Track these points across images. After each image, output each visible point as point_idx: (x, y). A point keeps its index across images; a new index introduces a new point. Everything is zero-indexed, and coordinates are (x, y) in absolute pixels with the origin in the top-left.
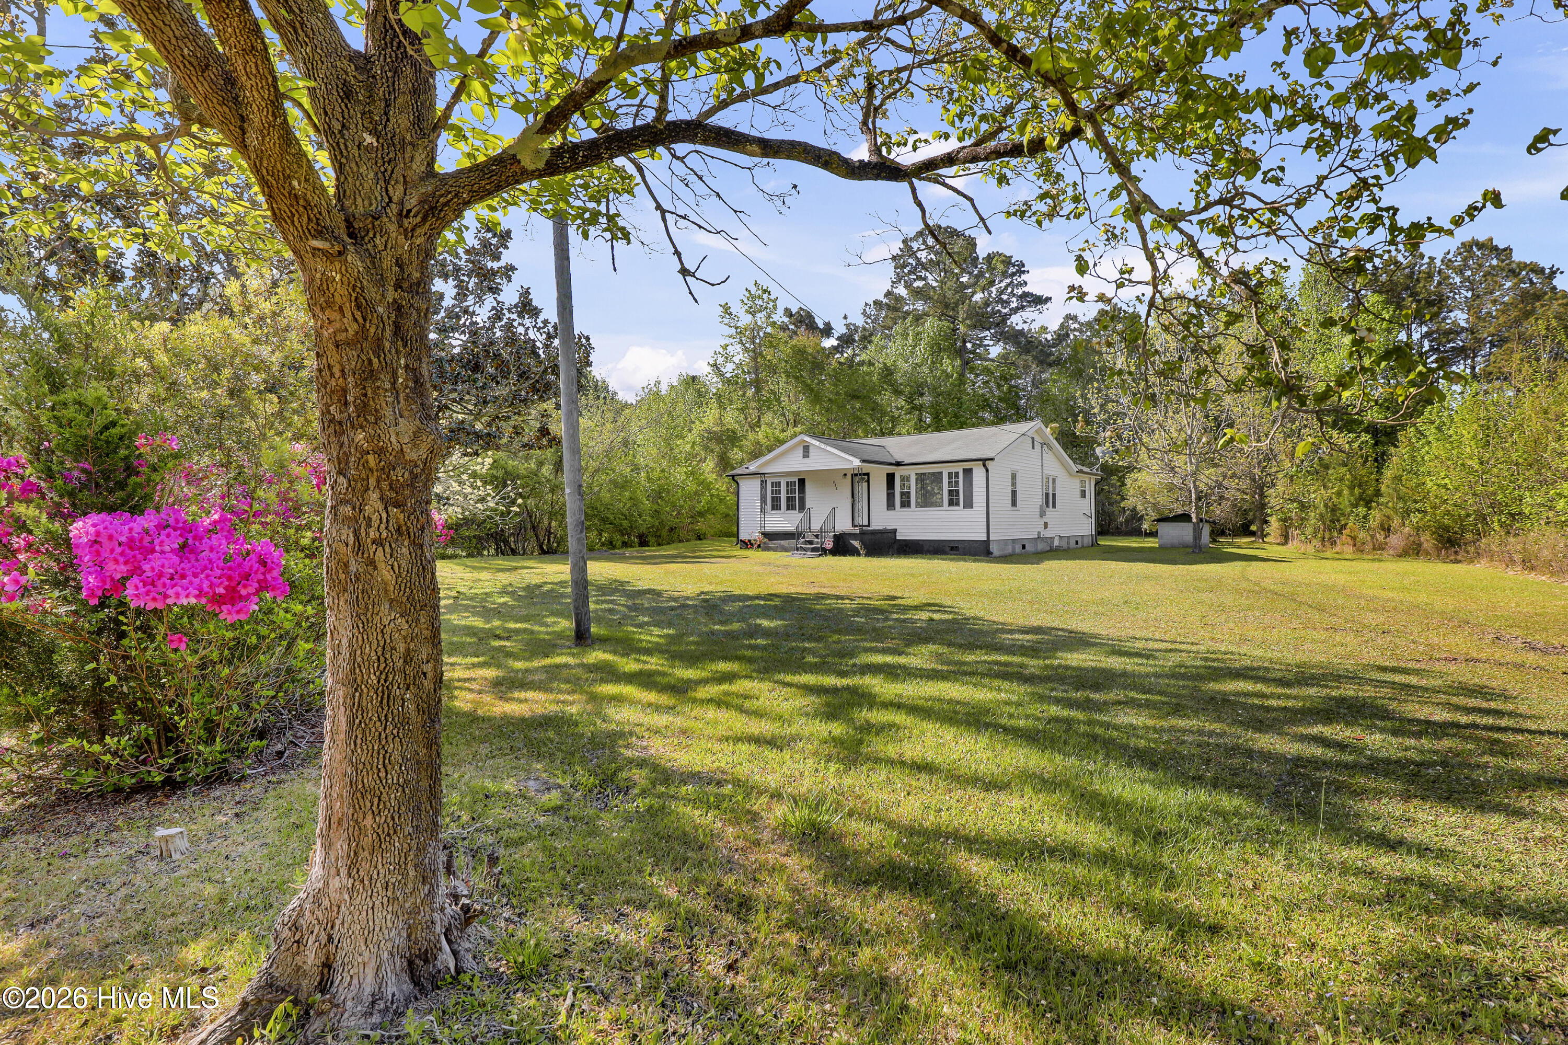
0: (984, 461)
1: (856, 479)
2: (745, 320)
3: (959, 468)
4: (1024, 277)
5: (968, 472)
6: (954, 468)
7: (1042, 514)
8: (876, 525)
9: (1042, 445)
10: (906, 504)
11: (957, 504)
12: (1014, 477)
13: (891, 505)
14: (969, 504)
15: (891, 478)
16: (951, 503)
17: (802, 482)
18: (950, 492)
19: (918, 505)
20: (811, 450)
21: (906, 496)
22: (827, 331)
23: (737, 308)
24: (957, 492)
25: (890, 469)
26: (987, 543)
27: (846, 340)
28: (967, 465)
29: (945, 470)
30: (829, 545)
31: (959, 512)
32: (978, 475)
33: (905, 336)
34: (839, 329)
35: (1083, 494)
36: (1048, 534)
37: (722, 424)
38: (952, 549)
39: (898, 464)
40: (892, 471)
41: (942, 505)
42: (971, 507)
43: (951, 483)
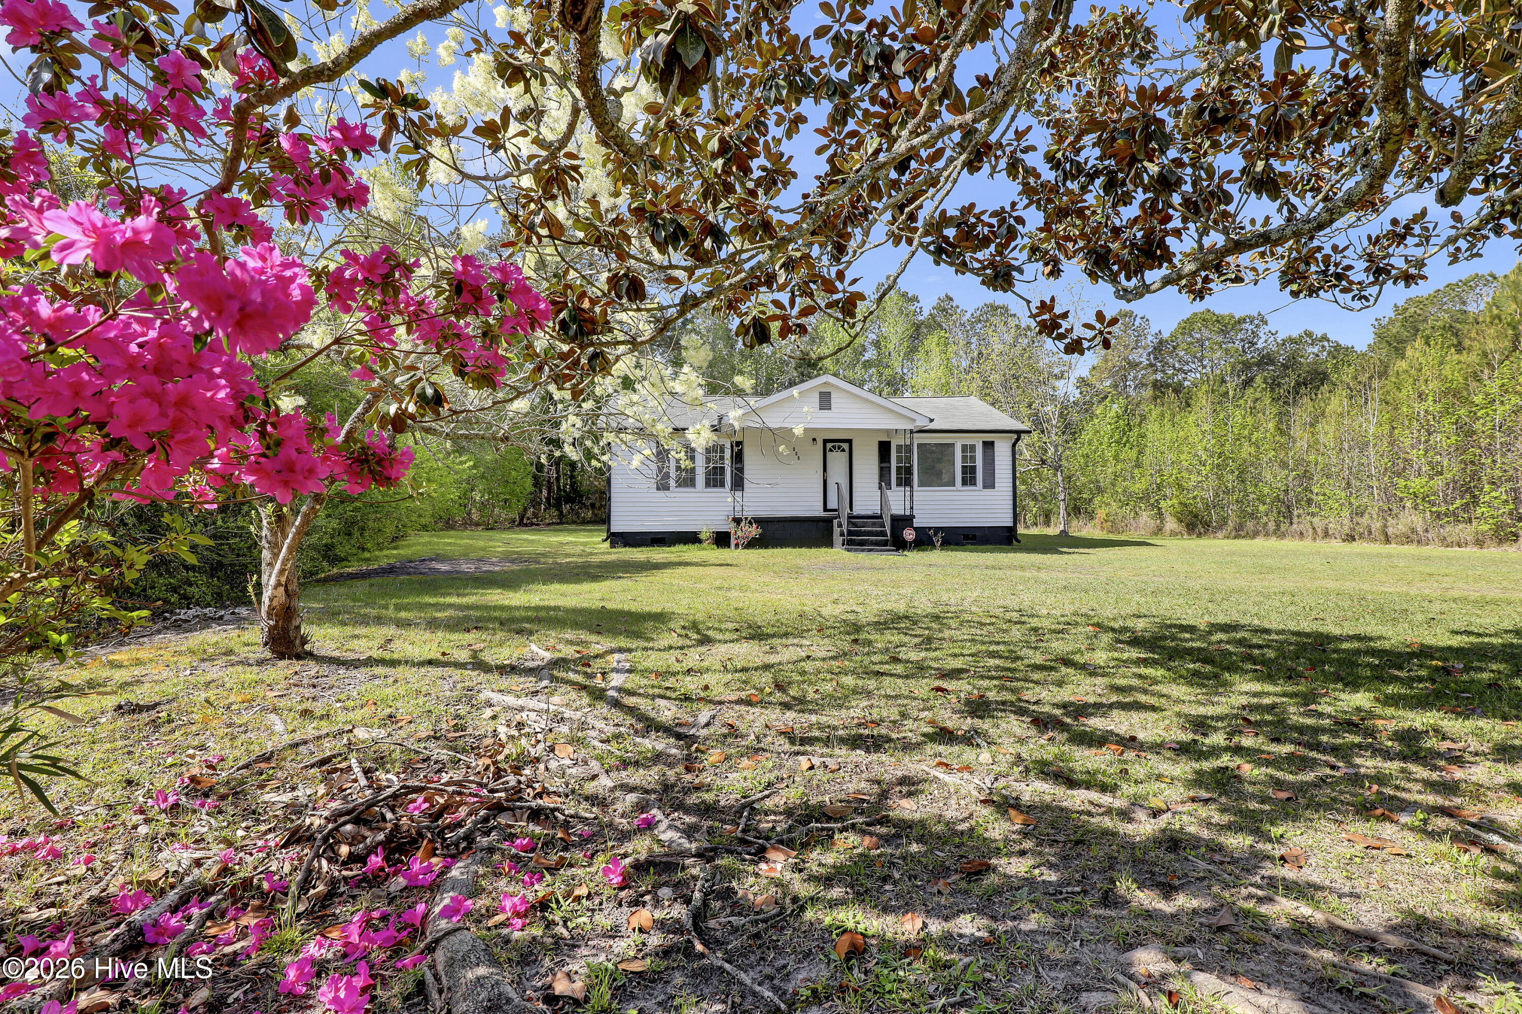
0: (1020, 433)
3: (977, 441)
5: (989, 446)
6: (969, 440)
8: (863, 509)
10: (902, 482)
14: (990, 483)
15: (884, 447)
16: (967, 482)
17: (737, 447)
18: (964, 468)
20: (835, 399)
21: (902, 471)
24: (973, 468)
28: (988, 437)
29: (959, 442)
31: (976, 494)
32: (1003, 449)
38: (966, 537)
40: (886, 439)
41: (953, 484)
42: (992, 486)
43: (964, 458)
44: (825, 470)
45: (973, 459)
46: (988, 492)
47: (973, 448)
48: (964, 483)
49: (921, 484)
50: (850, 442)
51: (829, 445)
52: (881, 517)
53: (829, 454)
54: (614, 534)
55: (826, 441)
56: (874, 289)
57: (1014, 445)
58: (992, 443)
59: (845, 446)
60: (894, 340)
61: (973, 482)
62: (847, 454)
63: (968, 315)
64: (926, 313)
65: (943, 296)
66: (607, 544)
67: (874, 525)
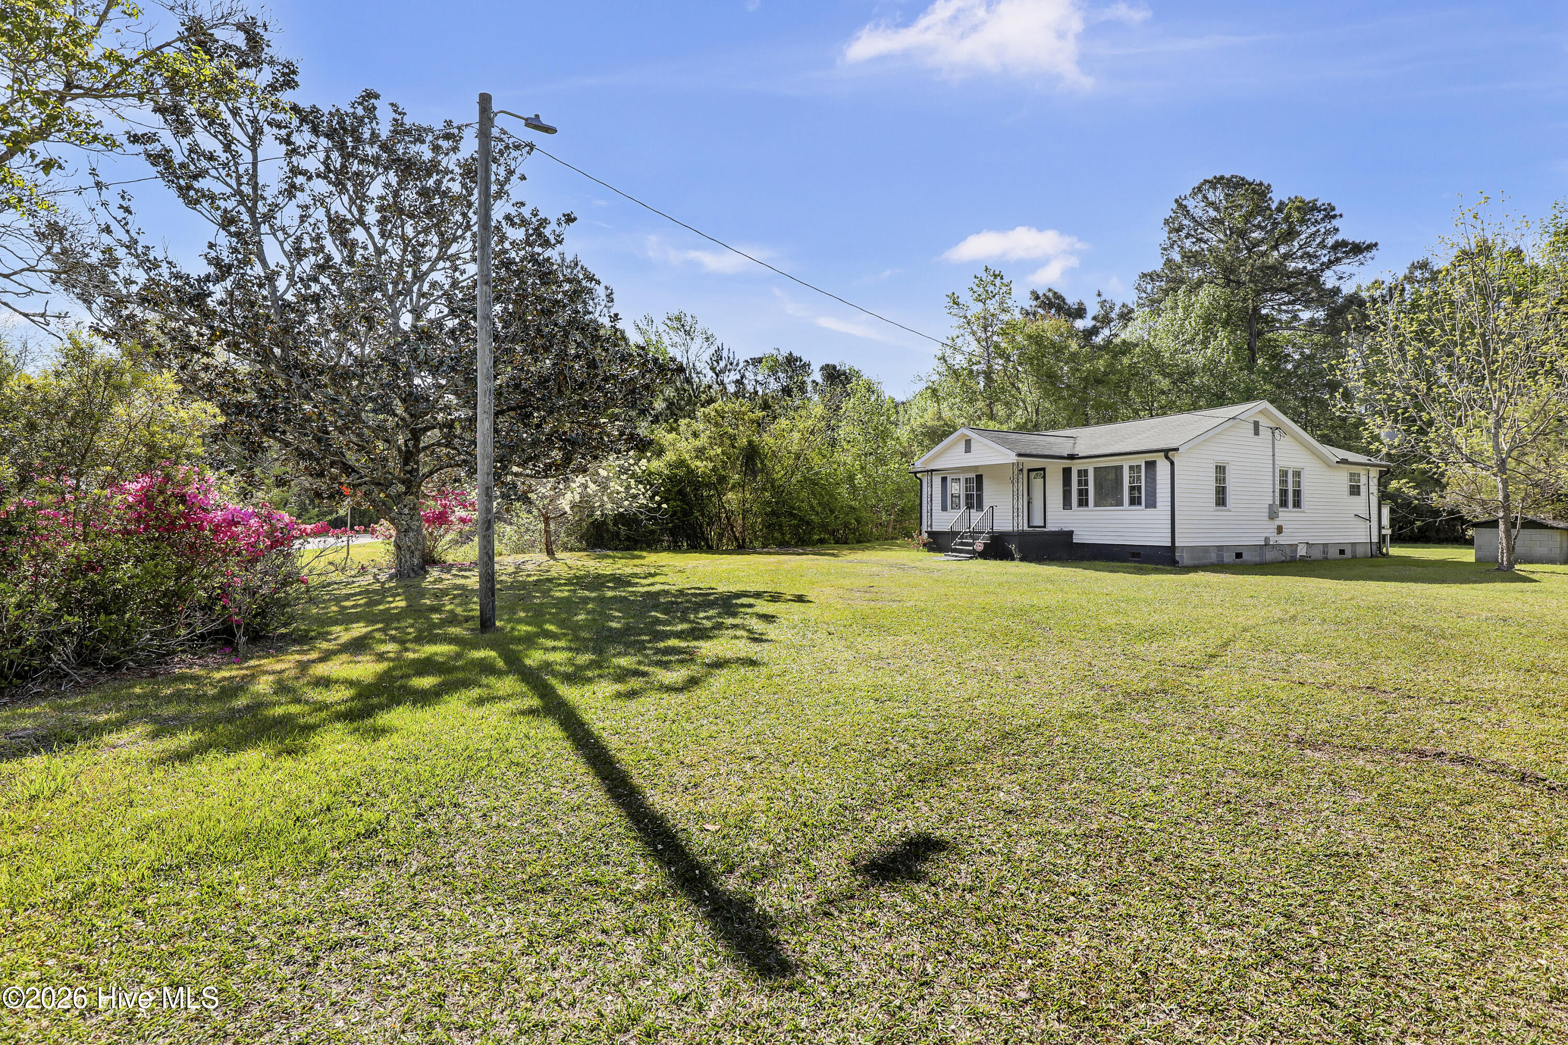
0: (1167, 453)
1: (1033, 474)
2: (976, 309)
3: (1140, 461)
4: (1336, 223)
5: (1151, 465)
6: (1135, 460)
7: (1273, 515)
8: (1051, 527)
9: (1273, 430)
10: (1083, 503)
11: (1140, 503)
12: (1221, 470)
13: (1067, 504)
14: (1152, 504)
15: (1067, 472)
16: (1134, 501)
17: (979, 478)
18: (1132, 488)
19: (1096, 505)
20: (973, 445)
21: (1083, 493)
22: (1080, 312)
23: (966, 298)
24: (1139, 488)
25: (1067, 463)
26: (1172, 548)
27: (1105, 320)
28: (1150, 457)
29: (1126, 463)
30: (979, 547)
31: (1140, 513)
32: (1163, 468)
33: (1174, 308)
34: (1093, 309)
35: (1355, 491)
36: (1283, 540)
37: (940, 418)
38: (1133, 555)
39: (1072, 457)
41: (1122, 504)
43: (1132, 479)
44: (1028, 494)
45: (1139, 479)
46: (1151, 511)
47: (1139, 467)
48: (1132, 503)
50: (1044, 469)
53: (1033, 481)
55: (1029, 471)
58: (1155, 463)
59: (1042, 473)
61: (1139, 501)
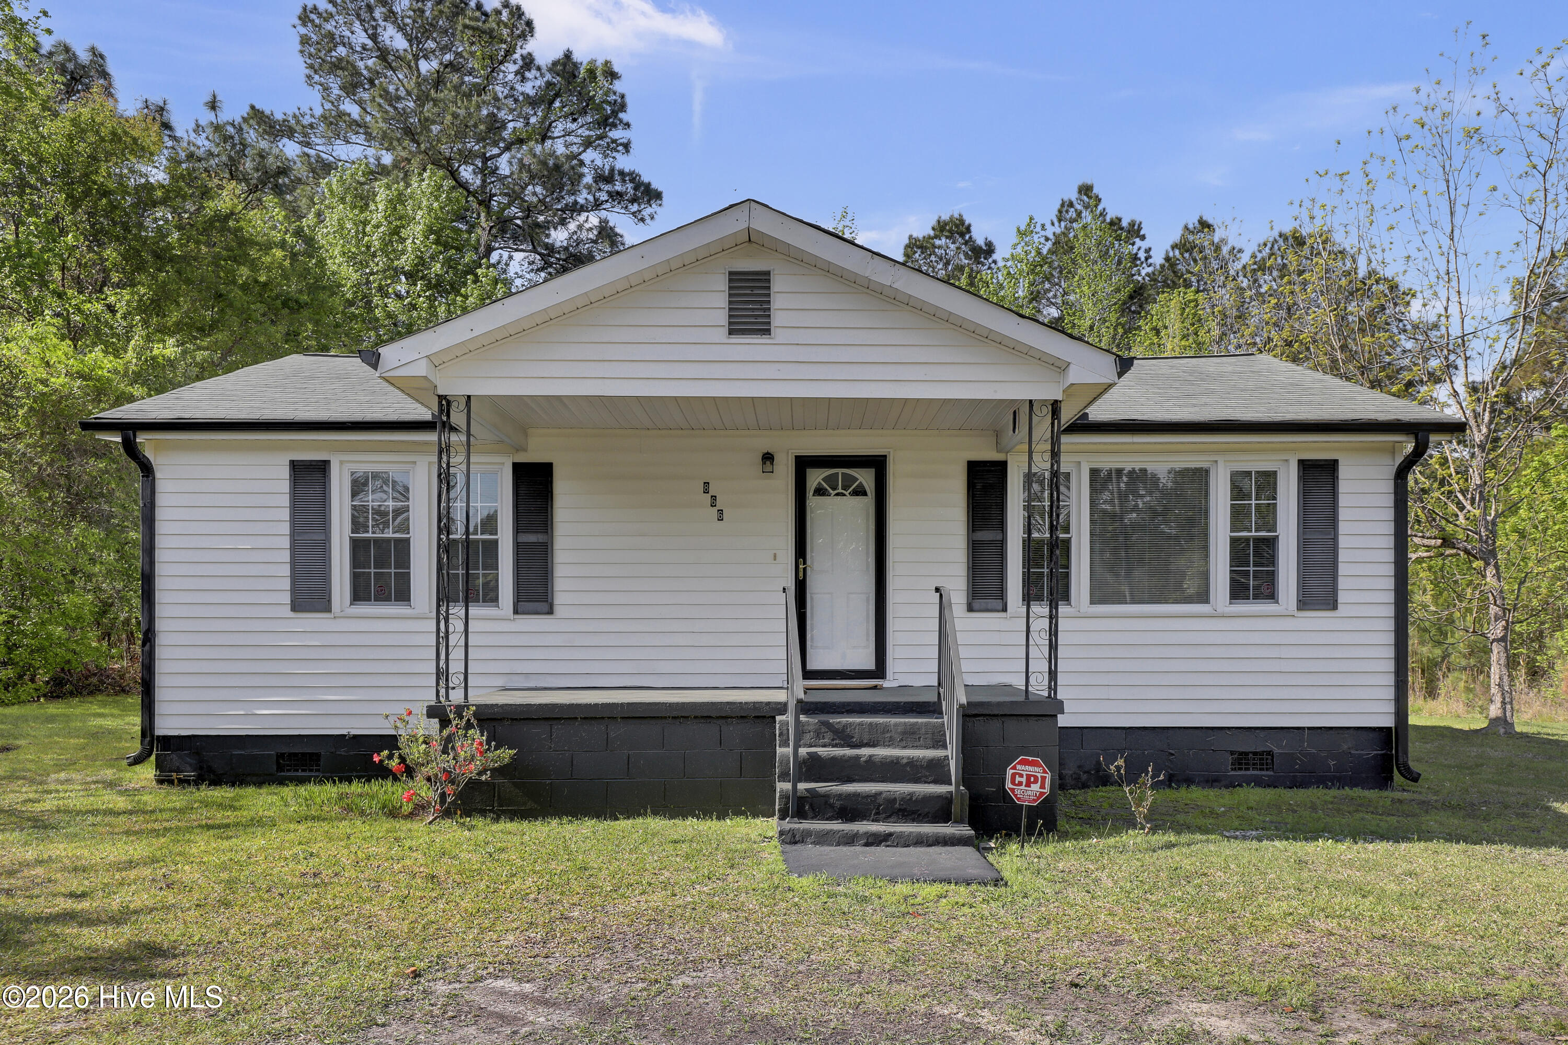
0: (1413, 434)
3: (1284, 459)
6: (1255, 455)
13: (984, 591)
14: (1321, 594)
18: (1238, 545)
31: (1276, 625)
32: (1363, 485)
38: (1242, 759)
40: (989, 454)
41: (1203, 597)
42: (1331, 603)
43: (1238, 516)
44: (801, 551)
45: (1268, 516)
46: (1317, 620)
47: (1268, 481)
48: (1238, 591)
49: (1099, 595)
50: (878, 464)
51: (815, 477)
52: (931, 709)
53: (812, 502)
54: (168, 742)
55: (803, 464)
56: (1053, 214)
57: (1401, 474)
58: (1331, 467)
59: (865, 478)
60: (1091, 312)
61: (1267, 591)
62: (867, 503)
63: (1245, 258)
64: (1158, 259)
65: (1193, 222)
66: (147, 772)
67: (909, 737)
